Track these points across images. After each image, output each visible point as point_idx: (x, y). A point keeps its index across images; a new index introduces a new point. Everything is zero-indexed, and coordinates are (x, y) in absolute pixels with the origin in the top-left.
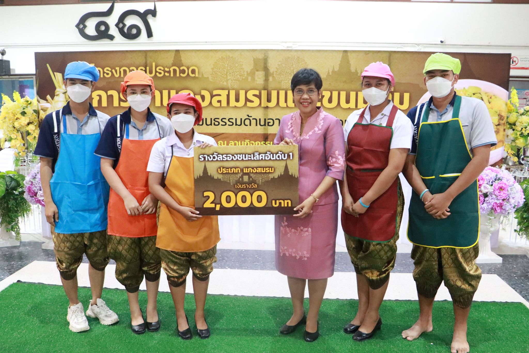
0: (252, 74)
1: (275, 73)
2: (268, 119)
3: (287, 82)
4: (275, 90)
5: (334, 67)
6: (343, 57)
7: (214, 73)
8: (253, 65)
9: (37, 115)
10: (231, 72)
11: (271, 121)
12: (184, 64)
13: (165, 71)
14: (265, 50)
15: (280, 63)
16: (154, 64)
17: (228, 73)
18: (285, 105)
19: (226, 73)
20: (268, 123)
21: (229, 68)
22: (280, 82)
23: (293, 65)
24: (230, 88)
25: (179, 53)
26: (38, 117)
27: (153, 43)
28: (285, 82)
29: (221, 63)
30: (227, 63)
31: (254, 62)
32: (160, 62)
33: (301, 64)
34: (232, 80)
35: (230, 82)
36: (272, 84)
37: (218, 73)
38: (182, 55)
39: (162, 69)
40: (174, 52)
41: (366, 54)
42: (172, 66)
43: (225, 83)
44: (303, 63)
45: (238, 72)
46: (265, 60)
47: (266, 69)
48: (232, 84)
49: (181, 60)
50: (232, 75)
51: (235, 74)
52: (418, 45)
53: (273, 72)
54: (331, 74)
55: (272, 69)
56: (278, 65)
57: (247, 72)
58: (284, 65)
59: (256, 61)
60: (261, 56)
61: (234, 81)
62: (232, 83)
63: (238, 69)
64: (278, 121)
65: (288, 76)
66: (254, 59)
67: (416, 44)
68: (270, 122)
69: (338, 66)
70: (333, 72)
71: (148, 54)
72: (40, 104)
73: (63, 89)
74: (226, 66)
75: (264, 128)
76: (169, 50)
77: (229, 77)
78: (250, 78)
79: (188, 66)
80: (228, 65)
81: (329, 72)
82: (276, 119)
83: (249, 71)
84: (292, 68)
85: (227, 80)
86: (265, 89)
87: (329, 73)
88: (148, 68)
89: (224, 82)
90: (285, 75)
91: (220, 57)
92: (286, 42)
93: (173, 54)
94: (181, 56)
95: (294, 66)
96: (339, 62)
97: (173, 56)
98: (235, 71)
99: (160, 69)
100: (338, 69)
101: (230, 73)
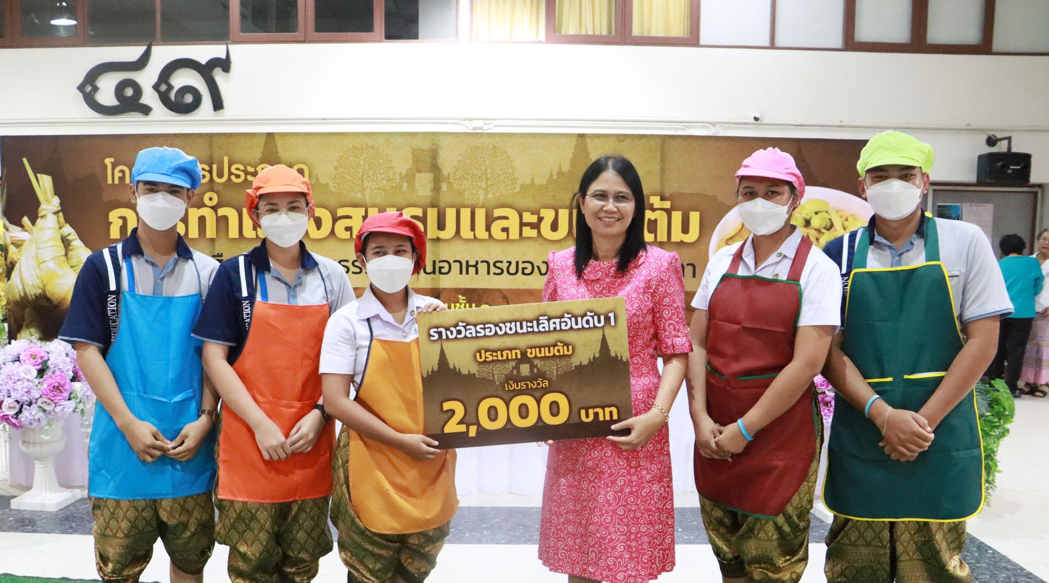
0: (409, 178)
1: (452, 177)
2: (440, 262)
3: (474, 192)
4: (451, 206)
5: (560, 164)
6: (577, 145)
7: (338, 176)
8: (411, 162)
9: (3, 254)
10: (370, 174)
11: (446, 265)
12: (283, 159)
13: (246, 173)
14: (433, 133)
15: (460, 158)
16: (226, 159)
17: (365, 177)
18: (470, 235)
19: (360, 176)
20: (440, 268)
21: (366, 167)
22: (461, 193)
23: (485, 161)
24: (369, 204)
25: (274, 139)
26: (6, 259)
27: (225, 120)
28: (471, 192)
29: (351, 158)
30: (363, 157)
31: (414, 156)
32: (238, 154)
33: (499, 159)
34: (372, 190)
35: (368, 192)
36: (446, 196)
37: (346, 176)
38: (279, 142)
39: (242, 168)
40: (265, 137)
41: (620, 141)
42: (261, 163)
43: (359, 195)
44: (504, 157)
45: (384, 174)
46: (434, 153)
47: (435, 168)
48: (372, 196)
49: (277, 153)
50: (373, 180)
51: (378, 178)
52: (714, 124)
53: (449, 175)
54: (555, 177)
55: (447, 168)
56: (458, 161)
57: (400, 174)
58: (468, 162)
59: (417, 154)
60: (426, 145)
61: (375, 191)
62: (372, 194)
63: (383, 169)
64: (458, 264)
65: (476, 182)
66: (413, 150)
67: (710, 123)
68: (443, 267)
69: (569, 163)
70: (560, 173)
71: (215, 139)
72: (8, 234)
73: (54, 206)
74: (362, 162)
75: (433, 279)
76: (255, 134)
77: (366, 184)
78: (405, 185)
79: (290, 164)
80: (364, 161)
81: (551, 173)
82: (454, 262)
83: (404, 172)
84: (483, 167)
85: (364, 189)
86: (433, 206)
87: (551, 175)
88: (215, 167)
89: (357, 193)
90: (471, 180)
91: (350, 146)
92: (471, 120)
93: (262, 141)
94: (278, 144)
95: (487, 162)
96: (571, 156)
97: (262, 145)
98: (377, 172)
99: (237, 169)
100: (568, 168)
101: (369, 177)
